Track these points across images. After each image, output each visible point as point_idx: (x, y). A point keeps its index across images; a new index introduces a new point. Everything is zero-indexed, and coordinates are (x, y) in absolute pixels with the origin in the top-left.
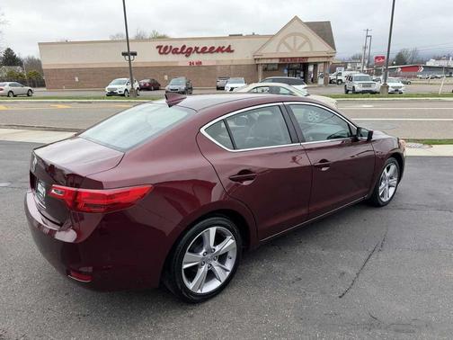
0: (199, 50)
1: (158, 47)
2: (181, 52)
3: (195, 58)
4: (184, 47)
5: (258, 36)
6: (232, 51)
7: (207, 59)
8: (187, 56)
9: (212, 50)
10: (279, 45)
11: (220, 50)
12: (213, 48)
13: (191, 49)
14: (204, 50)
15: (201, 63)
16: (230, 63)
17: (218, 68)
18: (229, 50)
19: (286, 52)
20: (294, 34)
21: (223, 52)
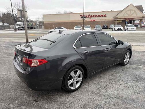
0: (94, 16)
1: (80, 15)
2: (88, 17)
3: (93, 19)
4: (89, 15)
5: (113, 11)
6: (106, 16)
7: (97, 19)
8: (90, 18)
9: (99, 16)
10: (124, 14)
11: (102, 16)
12: (99, 15)
13: (92, 16)
14: (96, 16)
15: (95, 20)
16: (105, 20)
17: (101, 22)
18: (105, 16)
19: (126, 16)
20: (130, 10)
21: (103, 16)
